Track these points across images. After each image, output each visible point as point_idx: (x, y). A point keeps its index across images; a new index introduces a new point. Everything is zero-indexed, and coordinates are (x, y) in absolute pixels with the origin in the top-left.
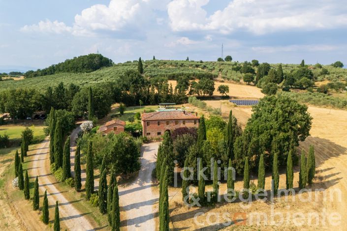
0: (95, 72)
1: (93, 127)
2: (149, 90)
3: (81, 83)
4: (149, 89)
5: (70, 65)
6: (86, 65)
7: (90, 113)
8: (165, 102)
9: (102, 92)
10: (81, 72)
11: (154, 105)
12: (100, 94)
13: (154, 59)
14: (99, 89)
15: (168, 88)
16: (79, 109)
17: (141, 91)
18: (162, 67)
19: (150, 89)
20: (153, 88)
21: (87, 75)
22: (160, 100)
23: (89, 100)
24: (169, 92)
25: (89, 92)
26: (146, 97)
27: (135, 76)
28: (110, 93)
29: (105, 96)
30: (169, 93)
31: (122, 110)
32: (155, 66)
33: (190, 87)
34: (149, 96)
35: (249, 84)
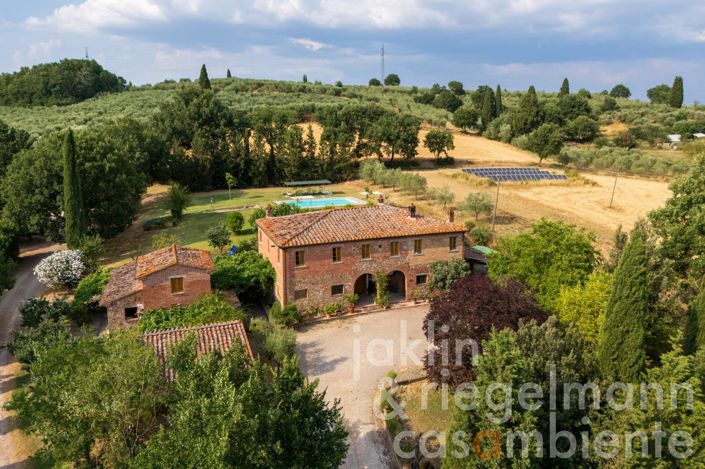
0: (81, 104)
1: (85, 273)
2: (247, 146)
3: (41, 131)
4: (246, 141)
5: (10, 86)
6: (54, 86)
7: (69, 222)
8: (297, 177)
9: (110, 149)
10: (42, 105)
11: (264, 186)
12: (104, 156)
13: (229, 75)
14: (100, 138)
15: (301, 139)
16: (30, 208)
17: (225, 147)
18: (255, 92)
19: (251, 140)
20: (260, 139)
21: (59, 112)
22: (281, 171)
23: (65, 174)
24: (304, 150)
25: (64, 149)
26: (242, 166)
27: (208, 106)
28: (138, 155)
29: (120, 161)
30: (304, 154)
31: (176, 204)
32: (237, 91)
33: (357, 136)
34: (249, 162)
35: (466, 133)
